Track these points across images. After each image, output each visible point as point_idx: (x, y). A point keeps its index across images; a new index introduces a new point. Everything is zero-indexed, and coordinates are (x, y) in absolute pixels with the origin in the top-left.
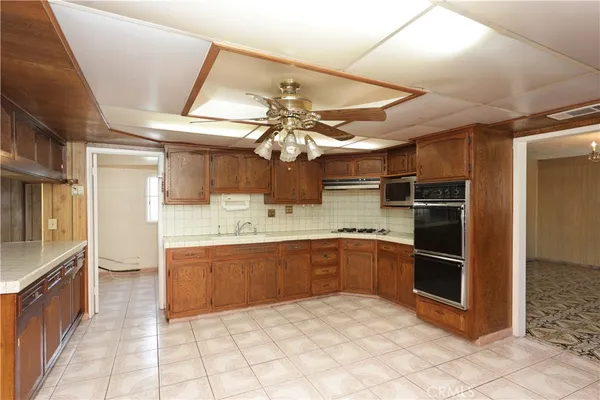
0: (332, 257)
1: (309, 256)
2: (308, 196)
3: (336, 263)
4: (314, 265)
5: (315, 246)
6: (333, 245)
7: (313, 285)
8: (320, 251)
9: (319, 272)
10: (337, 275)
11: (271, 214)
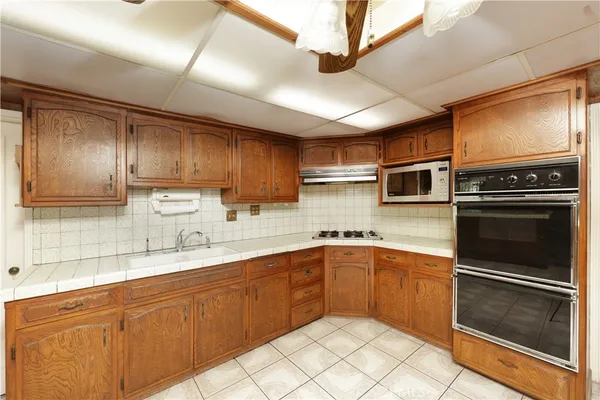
0: (315, 272)
1: (287, 274)
2: (282, 192)
3: (320, 280)
4: (293, 287)
5: (295, 260)
6: (316, 256)
7: (293, 315)
8: (302, 265)
9: (299, 295)
10: (320, 296)
11: (231, 216)
